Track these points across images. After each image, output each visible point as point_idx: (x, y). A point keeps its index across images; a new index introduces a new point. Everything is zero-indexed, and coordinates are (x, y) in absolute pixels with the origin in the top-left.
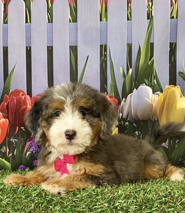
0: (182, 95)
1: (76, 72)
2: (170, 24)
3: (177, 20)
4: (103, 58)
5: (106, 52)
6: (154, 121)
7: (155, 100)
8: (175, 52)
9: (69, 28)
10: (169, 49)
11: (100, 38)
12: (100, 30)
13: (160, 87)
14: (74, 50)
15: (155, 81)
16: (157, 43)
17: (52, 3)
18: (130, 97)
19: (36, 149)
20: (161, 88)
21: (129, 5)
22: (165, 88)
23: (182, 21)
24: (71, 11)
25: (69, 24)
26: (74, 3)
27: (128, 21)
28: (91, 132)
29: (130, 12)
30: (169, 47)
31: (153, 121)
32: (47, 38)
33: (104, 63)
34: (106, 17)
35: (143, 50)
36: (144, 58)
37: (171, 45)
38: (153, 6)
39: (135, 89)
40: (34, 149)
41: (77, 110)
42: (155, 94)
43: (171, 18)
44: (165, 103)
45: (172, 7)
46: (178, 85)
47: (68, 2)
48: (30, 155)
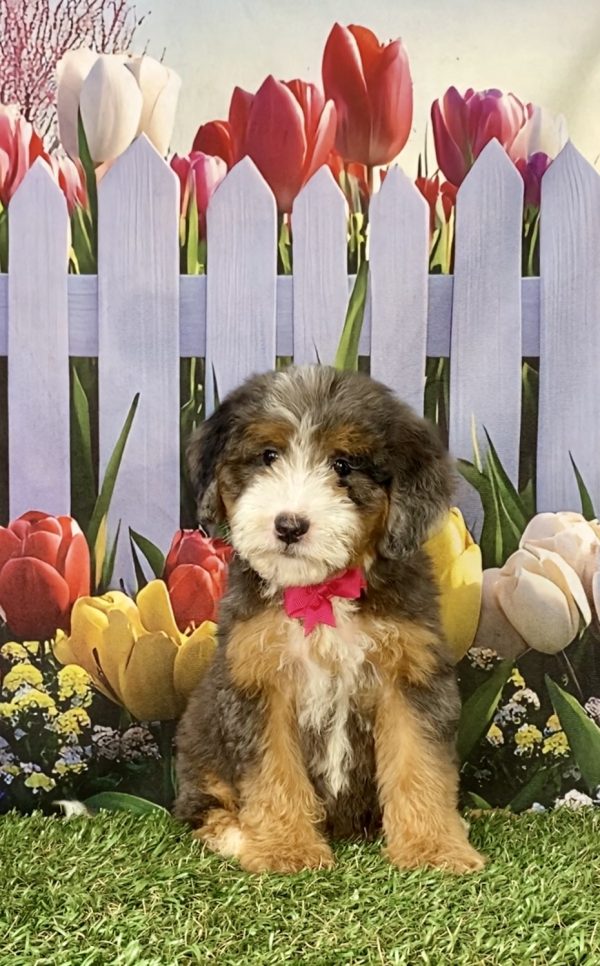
0: (471, 540)
1: (93, 452)
3: (453, 278)
4: (191, 404)
5: (203, 384)
8: (445, 391)
9: (69, 294)
10: (425, 379)
11: (181, 334)
12: (181, 306)
14: (85, 370)
16: (381, 359)
21: (285, 221)
23: (469, 281)
24: (76, 233)
25: (69, 280)
26: (88, 206)
27: (281, 277)
28: (353, 526)
29: (288, 243)
30: (424, 373)
33: (195, 423)
34: (203, 258)
37: (432, 366)
38: (369, 226)
43: (430, 272)
45: (437, 233)
46: (454, 507)
47: (64, 198)
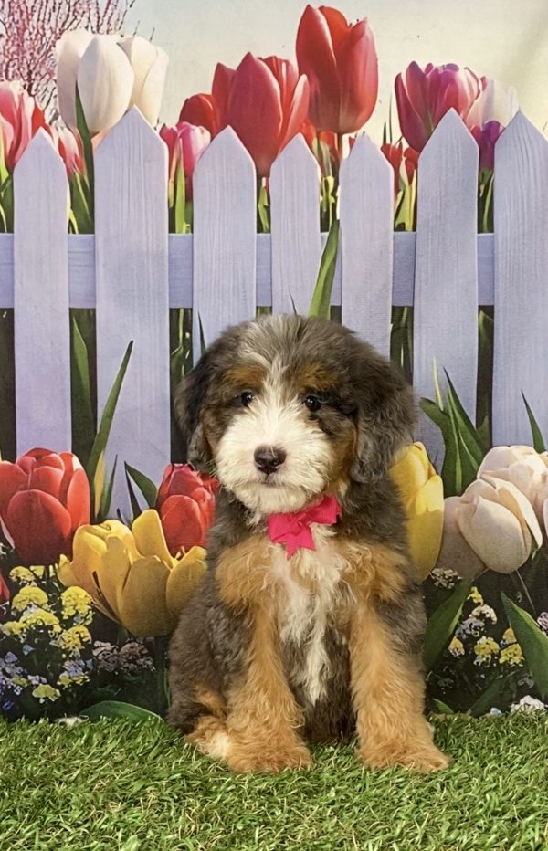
0: (433, 471)
1: (91, 394)
2: (391, 249)
3: (416, 235)
4: (180, 350)
5: (191, 333)
8: (409, 336)
9: (69, 252)
10: (391, 326)
11: (170, 287)
12: (170, 262)
14: (83, 321)
16: (351, 308)
17: (10, 169)
21: (264, 184)
23: (430, 237)
24: (74, 195)
25: (69, 239)
26: (85, 172)
27: (261, 234)
29: (267, 205)
30: (390, 321)
33: (183, 368)
34: (190, 218)
37: (397, 314)
38: (339, 188)
41: (297, 397)
43: (395, 230)
45: (401, 194)
46: (418, 441)
47: (64, 166)
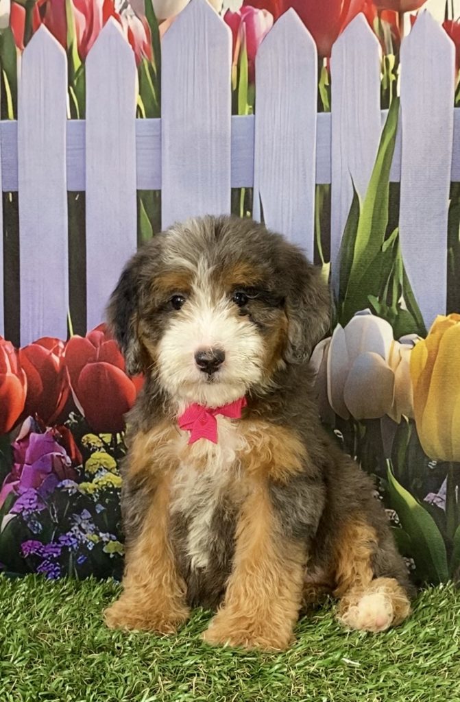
2: (451, 125)
5: (251, 211)
6: (399, 422)
7: (401, 359)
10: (449, 201)
12: (232, 142)
13: (418, 318)
14: (150, 202)
15: (402, 300)
17: (83, 57)
18: (322, 351)
19: (31, 504)
20: (419, 321)
21: (325, 64)
22: (435, 323)
24: (142, 82)
25: (137, 124)
26: (153, 58)
29: (328, 84)
30: (448, 197)
31: (395, 423)
32: (67, 166)
34: (252, 101)
35: (365, 207)
36: (368, 230)
37: (455, 190)
38: (400, 66)
39: (339, 326)
40: (26, 507)
41: (225, 295)
42: (400, 342)
43: (456, 106)
44: (435, 368)
47: (133, 53)
48: (12, 524)
